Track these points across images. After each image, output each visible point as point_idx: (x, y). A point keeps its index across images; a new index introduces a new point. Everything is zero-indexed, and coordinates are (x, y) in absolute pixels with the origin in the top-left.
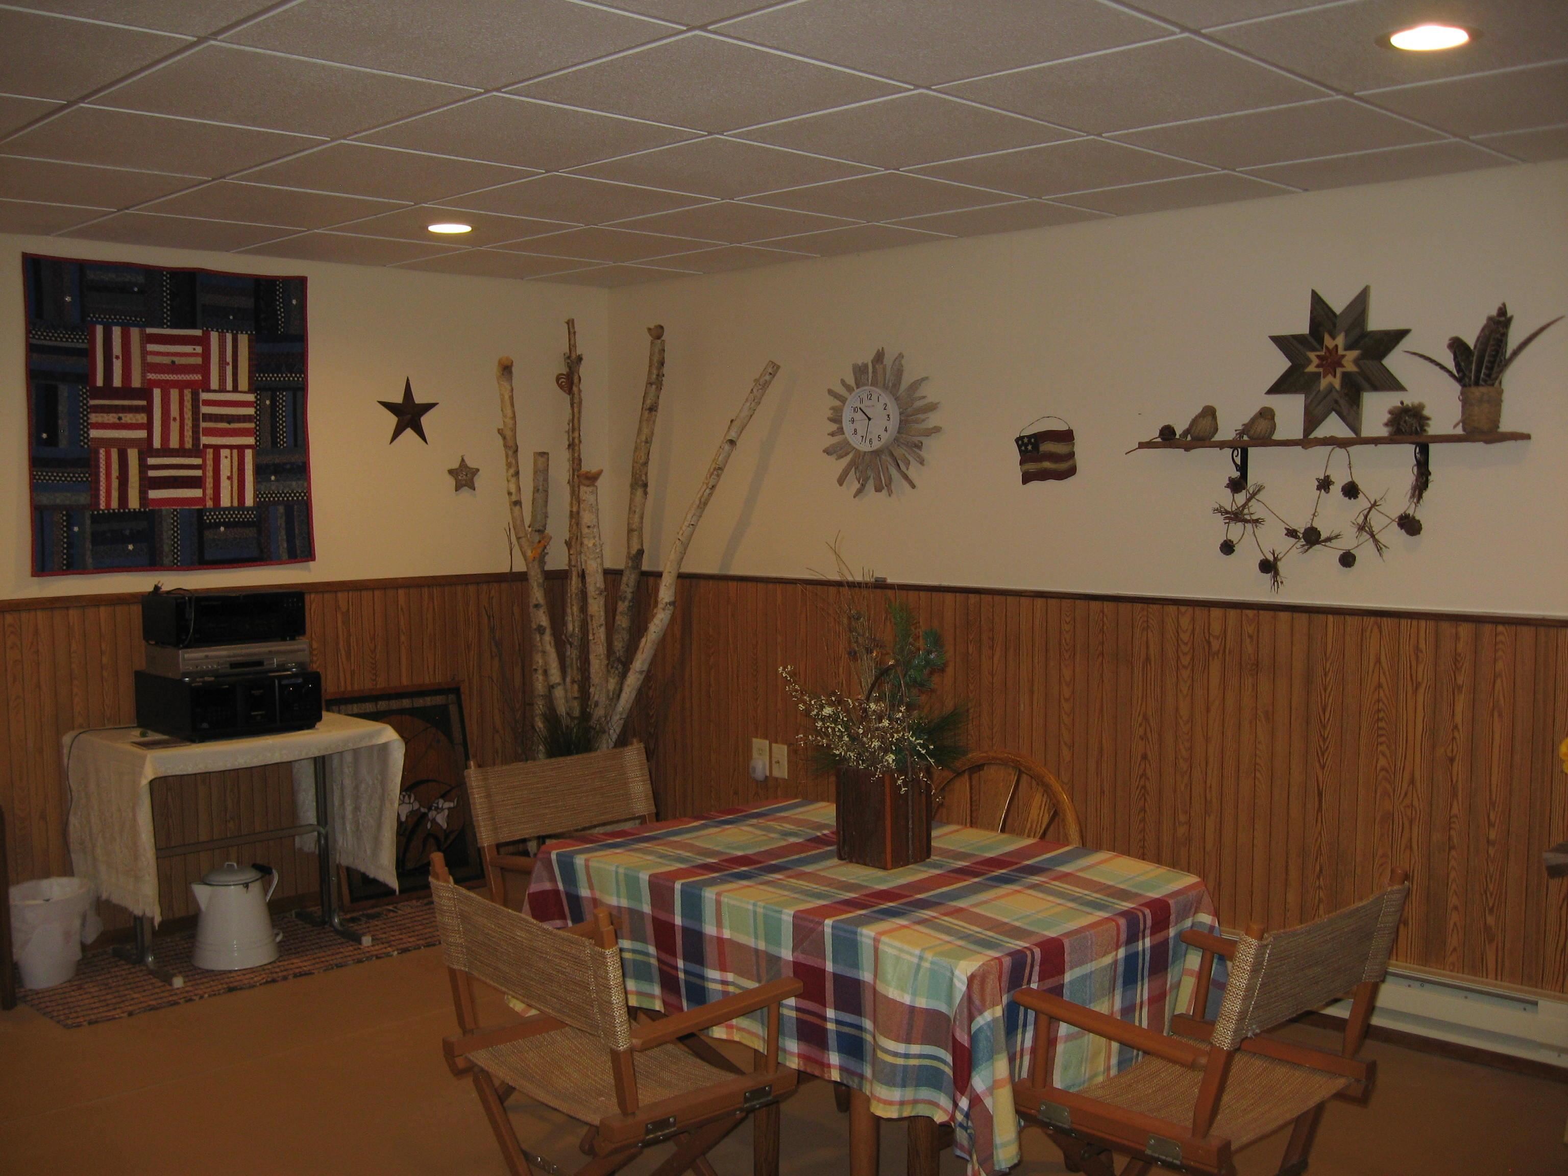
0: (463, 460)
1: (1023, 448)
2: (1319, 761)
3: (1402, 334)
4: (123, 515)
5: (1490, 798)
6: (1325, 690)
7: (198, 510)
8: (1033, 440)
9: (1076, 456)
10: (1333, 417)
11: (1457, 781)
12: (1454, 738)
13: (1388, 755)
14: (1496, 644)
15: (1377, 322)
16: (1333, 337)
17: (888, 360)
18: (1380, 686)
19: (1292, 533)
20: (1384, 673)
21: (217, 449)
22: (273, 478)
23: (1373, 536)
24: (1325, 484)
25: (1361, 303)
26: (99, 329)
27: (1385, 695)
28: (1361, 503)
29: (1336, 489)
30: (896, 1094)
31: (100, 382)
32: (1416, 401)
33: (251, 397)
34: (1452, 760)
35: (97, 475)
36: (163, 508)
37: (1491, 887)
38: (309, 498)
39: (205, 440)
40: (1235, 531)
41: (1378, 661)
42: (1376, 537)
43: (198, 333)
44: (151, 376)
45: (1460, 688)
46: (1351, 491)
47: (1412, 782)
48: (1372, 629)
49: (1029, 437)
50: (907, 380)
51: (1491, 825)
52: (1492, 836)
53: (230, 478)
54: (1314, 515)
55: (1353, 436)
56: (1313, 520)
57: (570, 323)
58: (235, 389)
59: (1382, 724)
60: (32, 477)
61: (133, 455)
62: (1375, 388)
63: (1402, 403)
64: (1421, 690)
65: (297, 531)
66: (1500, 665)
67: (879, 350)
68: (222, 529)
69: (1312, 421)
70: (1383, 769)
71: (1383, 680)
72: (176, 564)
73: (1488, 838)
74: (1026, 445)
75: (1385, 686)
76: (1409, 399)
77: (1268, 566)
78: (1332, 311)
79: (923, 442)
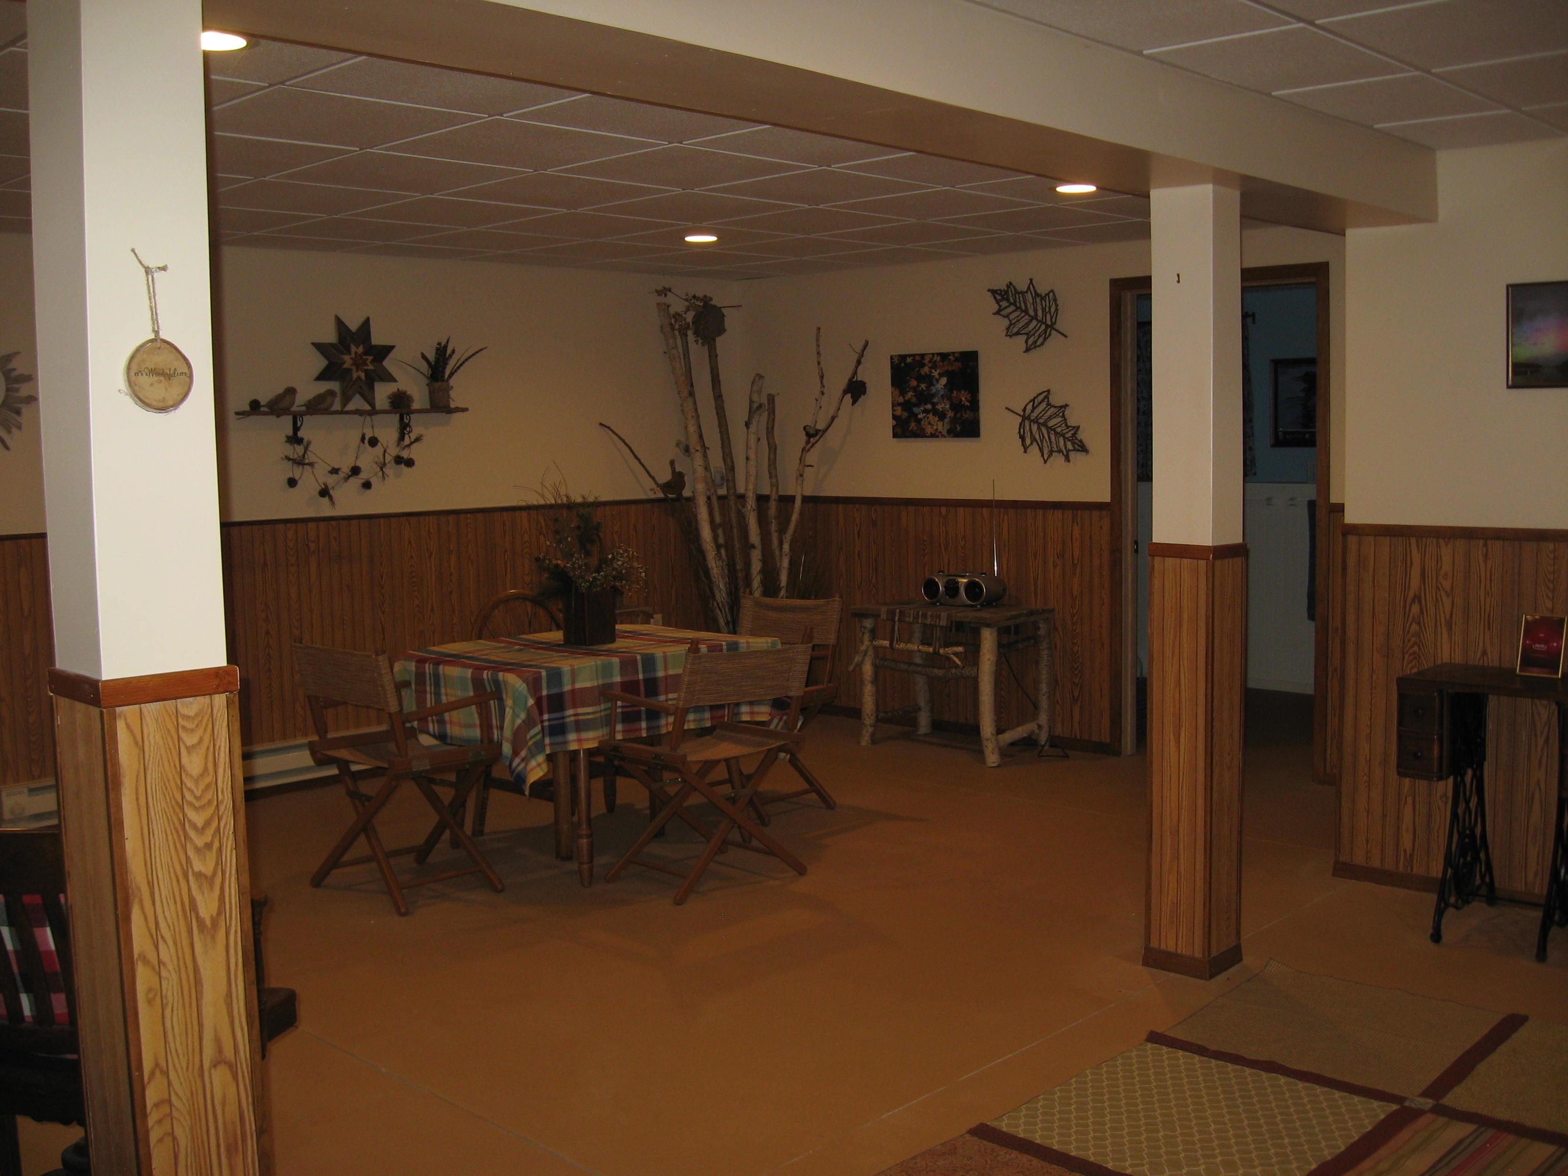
3: (391, 348)
6: (381, 565)
10: (358, 398)
12: (451, 580)
13: (419, 597)
14: (467, 525)
15: (377, 338)
16: (355, 347)
18: (412, 557)
19: (338, 472)
20: (413, 549)
23: (382, 469)
24: (363, 439)
25: (366, 327)
28: (379, 449)
32: (404, 389)
34: (451, 593)
40: (297, 473)
41: (410, 542)
42: (384, 470)
45: (452, 552)
46: (374, 442)
47: (432, 610)
54: (355, 458)
55: (370, 409)
56: (354, 461)
59: (415, 580)
62: (382, 380)
63: (398, 389)
64: (433, 556)
66: (470, 536)
69: (346, 399)
70: (418, 606)
71: (413, 553)
75: (414, 557)
76: (401, 386)
77: (324, 492)
78: (350, 330)
79: (21, 408)
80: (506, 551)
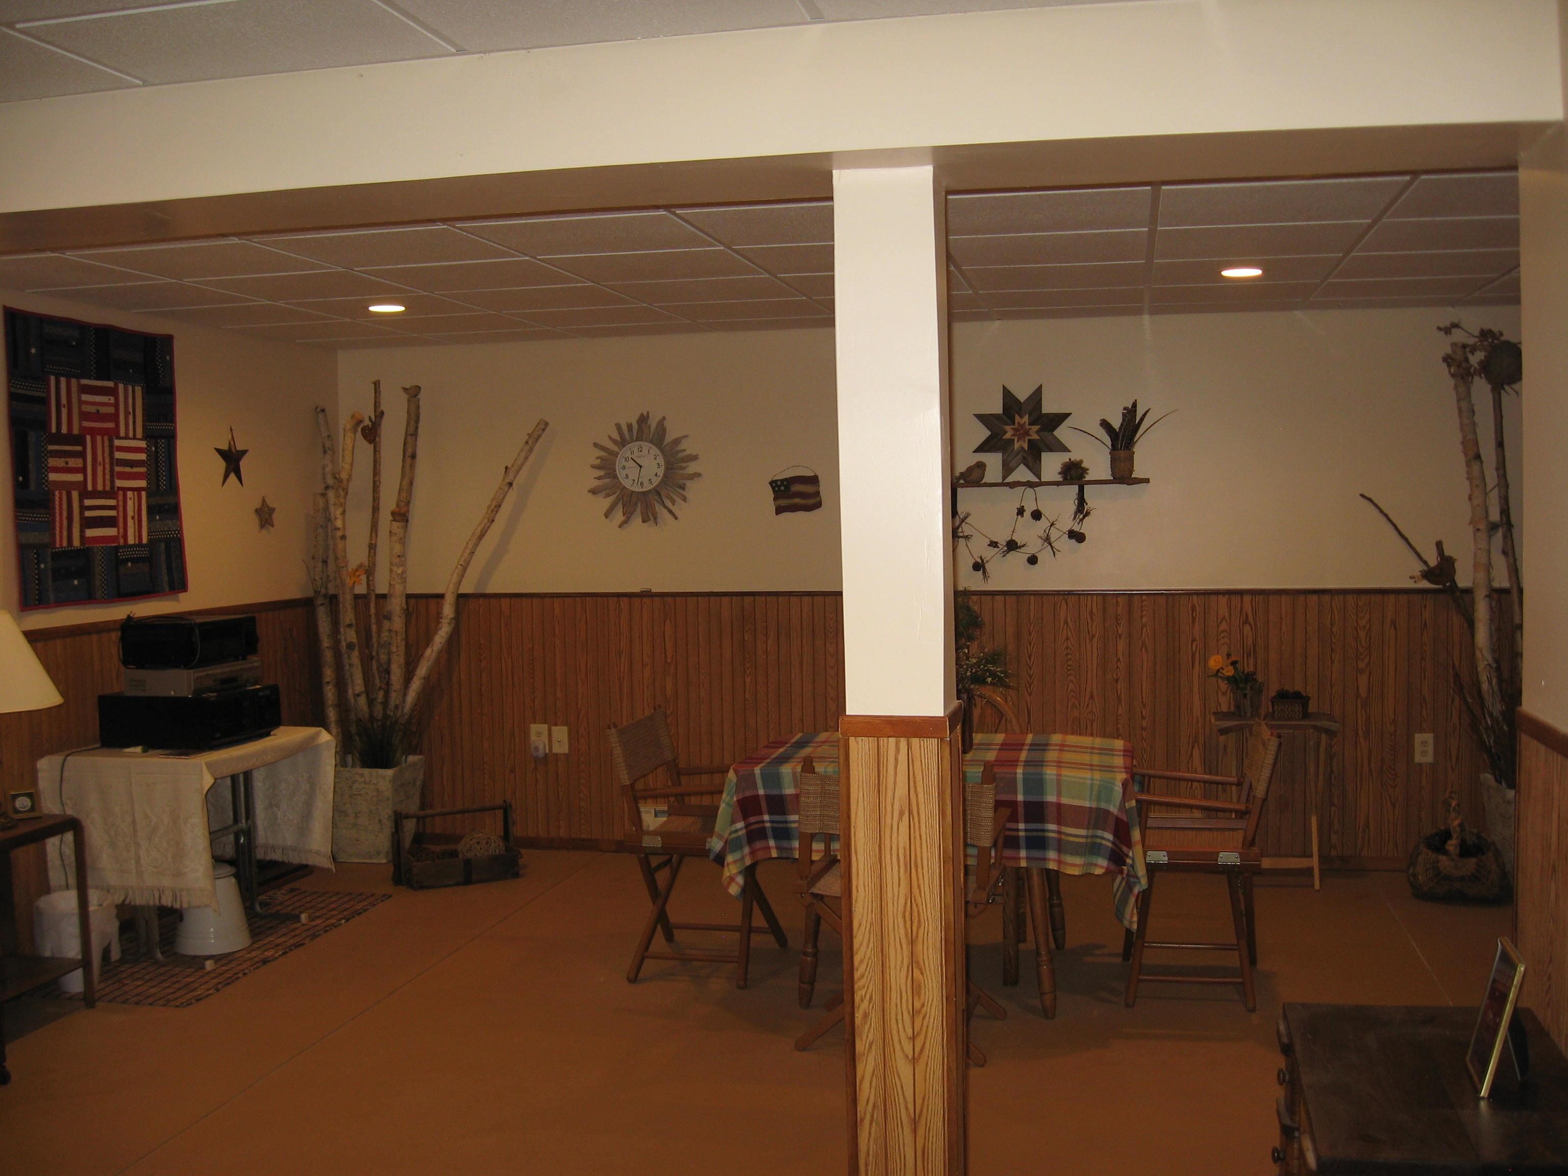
0: (264, 500)
1: (777, 489)
2: (1027, 691)
3: (1066, 416)
4: (70, 554)
5: (1142, 701)
6: (1030, 644)
7: (116, 546)
8: (785, 483)
9: (821, 494)
10: (1022, 467)
11: (1121, 694)
12: (1118, 667)
13: (1075, 683)
14: (1142, 607)
15: (1049, 407)
16: (1021, 417)
17: (653, 423)
18: (1068, 639)
19: (994, 544)
20: (1070, 630)
21: (125, 490)
22: (158, 517)
23: (1050, 544)
24: (1021, 512)
25: (1037, 395)
26: (53, 378)
27: (1071, 644)
28: (1043, 523)
29: (1027, 514)
30: (1078, 860)
31: (54, 430)
32: (1078, 459)
33: (143, 444)
34: (1117, 681)
35: (54, 516)
36: (95, 545)
37: (1145, 756)
38: (182, 535)
39: (119, 483)
41: (1066, 622)
42: (1053, 545)
43: (110, 384)
44: (86, 424)
45: (1120, 636)
46: (1037, 515)
47: (1092, 697)
48: (1061, 603)
49: (782, 481)
50: (669, 438)
51: (1143, 718)
52: (1144, 725)
53: (133, 518)
54: (1013, 532)
55: (1038, 481)
56: (1012, 535)
57: (377, 384)
58: (135, 438)
59: (1070, 663)
60: (16, 518)
61: (75, 495)
62: (1050, 450)
63: (1070, 459)
64: (1095, 640)
65: (174, 565)
66: (1145, 619)
67: (642, 414)
68: (129, 564)
69: (1007, 469)
70: (1072, 691)
71: (1069, 634)
72: (103, 597)
73: (1142, 727)
74: (779, 486)
75: (1071, 639)
76: (1074, 456)
77: (978, 566)
78: (1018, 400)
79: (685, 484)
80: (1194, 640)
